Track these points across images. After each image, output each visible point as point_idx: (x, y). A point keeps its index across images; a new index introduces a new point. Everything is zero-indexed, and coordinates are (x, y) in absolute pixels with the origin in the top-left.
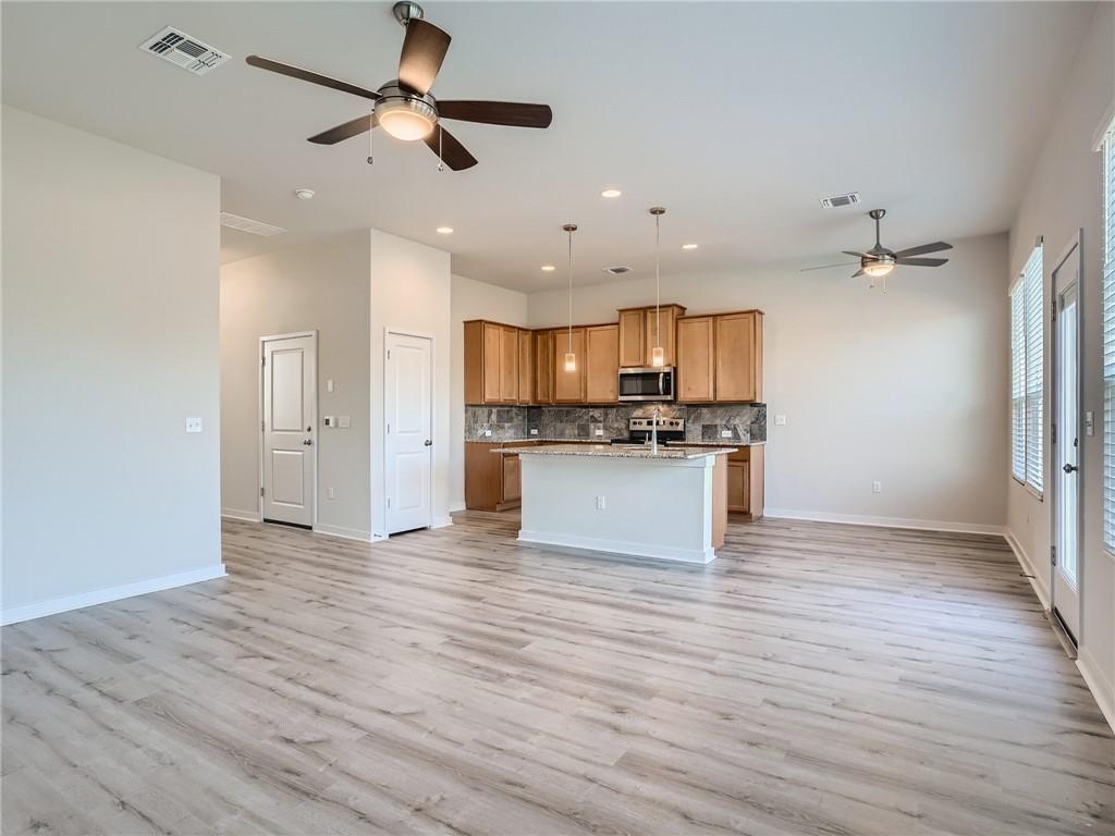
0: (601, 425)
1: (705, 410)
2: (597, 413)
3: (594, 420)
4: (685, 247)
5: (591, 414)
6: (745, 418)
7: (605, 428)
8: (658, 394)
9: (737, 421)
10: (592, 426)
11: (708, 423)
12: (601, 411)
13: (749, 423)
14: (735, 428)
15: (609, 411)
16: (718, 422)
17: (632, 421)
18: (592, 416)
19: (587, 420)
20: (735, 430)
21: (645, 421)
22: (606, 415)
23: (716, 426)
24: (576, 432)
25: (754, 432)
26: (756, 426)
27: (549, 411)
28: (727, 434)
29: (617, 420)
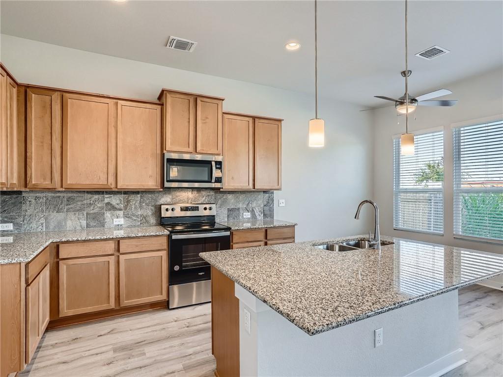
0: (121, 213)
1: (230, 196)
2: (115, 200)
3: (111, 207)
4: (288, 47)
5: (106, 201)
6: (259, 202)
7: (126, 216)
8: (210, 182)
9: (254, 205)
10: (108, 215)
11: (232, 207)
12: (122, 197)
13: (262, 205)
14: (253, 210)
15: (132, 197)
16: (240, 205)
17: (163, 207)
18: (108, 204)
19: (102, 208)
20: (253, 212)
21: (178, 208)
22: (128, 202)
23: (239, 209)
24: (84, 223)
25: (266, 213)
26: (267, 208)
27: (36, 198)
28: (247, 215)
29: (141, 207)
